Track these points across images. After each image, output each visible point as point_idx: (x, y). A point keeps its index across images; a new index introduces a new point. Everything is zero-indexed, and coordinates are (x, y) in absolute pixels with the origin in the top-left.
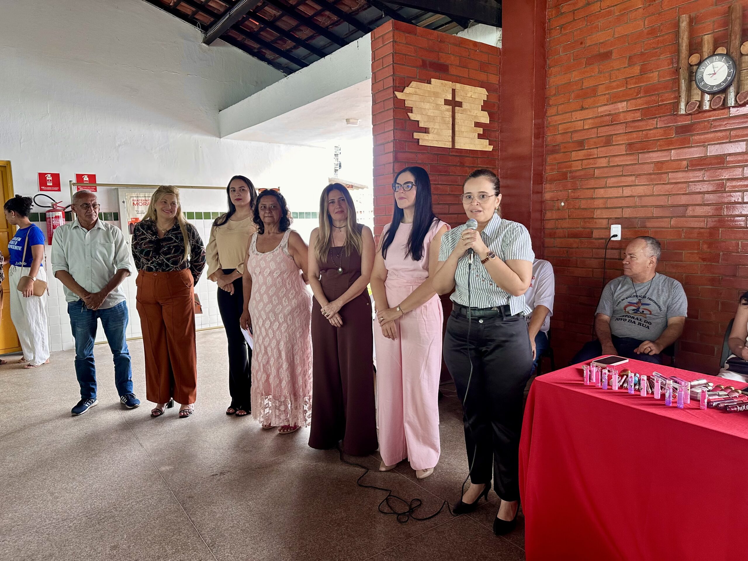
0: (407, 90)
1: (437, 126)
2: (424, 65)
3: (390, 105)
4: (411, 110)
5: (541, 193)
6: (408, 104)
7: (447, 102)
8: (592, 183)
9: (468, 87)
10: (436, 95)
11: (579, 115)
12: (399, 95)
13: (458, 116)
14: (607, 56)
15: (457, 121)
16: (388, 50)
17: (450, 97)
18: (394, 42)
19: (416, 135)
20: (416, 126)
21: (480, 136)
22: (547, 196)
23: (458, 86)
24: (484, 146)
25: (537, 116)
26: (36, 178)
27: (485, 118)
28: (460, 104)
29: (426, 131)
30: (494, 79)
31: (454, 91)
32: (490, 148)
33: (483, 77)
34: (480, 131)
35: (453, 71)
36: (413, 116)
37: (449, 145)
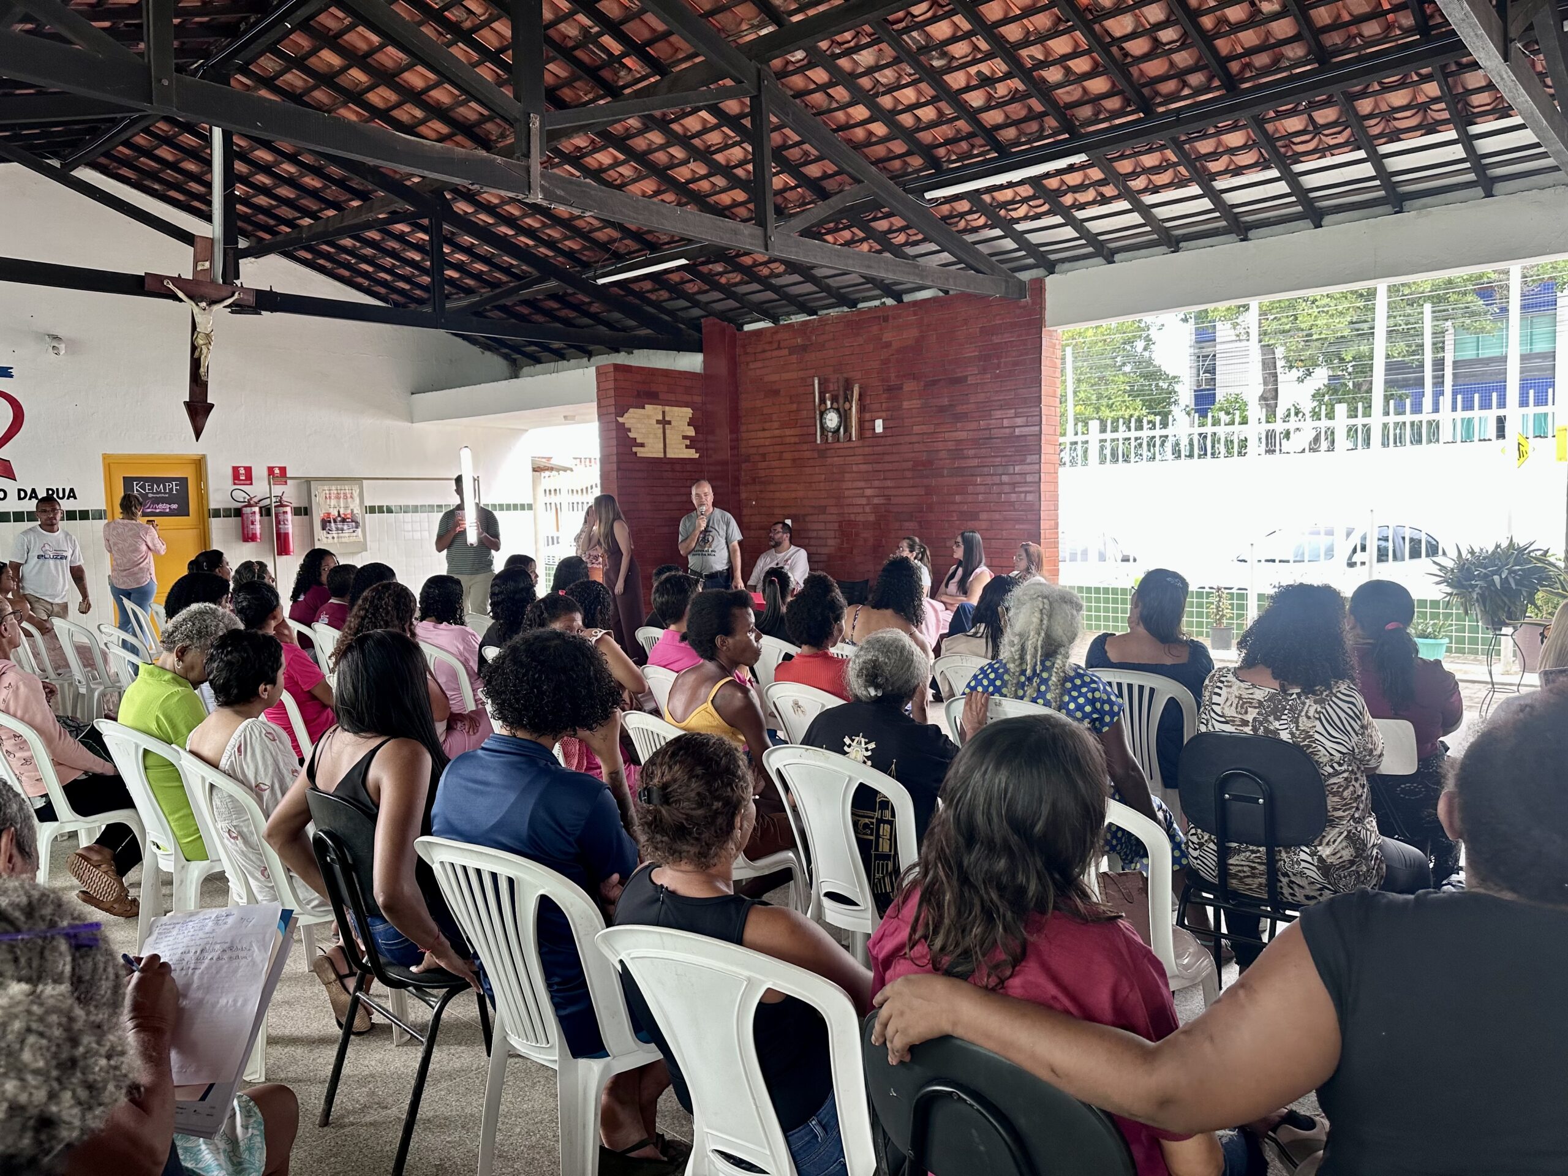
0: (626, 415)
1: (651, 441)
2: (639, 395)
3: (613, 426)
4: (629, 430)
5: (738, 493)
6: (627, 426)
7: (658, 422)
8: (772, 487)
9: (676, 409)
10: (649, 417)
11: (761, 434)
12: (620, 420)
13: (667, 432)
14: (776, 393)
15: (667, 436)
16: (611, 384)
17: (660, 418)
18: (615, 380)
19: (634, 449)
20: (634, 442)
21: (687, 447)
22: (743, 496)
23: (667, 408)
24: (692, 454)
25: (731, 432)
26: (230, 472)
27: (691, 432)
28: (669, 423)
29: (642, 445)
30: (698, 399)
31: (664, 412)
32: (697, 456)
33: (688, 398)
34: (688, 442)
35: (661, 396)
36: (631, 435)
37: (661, 455)
